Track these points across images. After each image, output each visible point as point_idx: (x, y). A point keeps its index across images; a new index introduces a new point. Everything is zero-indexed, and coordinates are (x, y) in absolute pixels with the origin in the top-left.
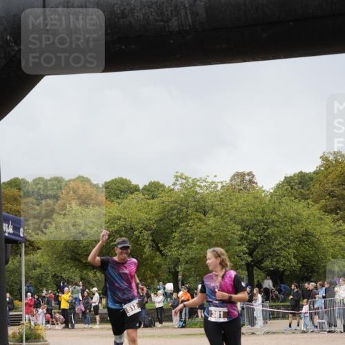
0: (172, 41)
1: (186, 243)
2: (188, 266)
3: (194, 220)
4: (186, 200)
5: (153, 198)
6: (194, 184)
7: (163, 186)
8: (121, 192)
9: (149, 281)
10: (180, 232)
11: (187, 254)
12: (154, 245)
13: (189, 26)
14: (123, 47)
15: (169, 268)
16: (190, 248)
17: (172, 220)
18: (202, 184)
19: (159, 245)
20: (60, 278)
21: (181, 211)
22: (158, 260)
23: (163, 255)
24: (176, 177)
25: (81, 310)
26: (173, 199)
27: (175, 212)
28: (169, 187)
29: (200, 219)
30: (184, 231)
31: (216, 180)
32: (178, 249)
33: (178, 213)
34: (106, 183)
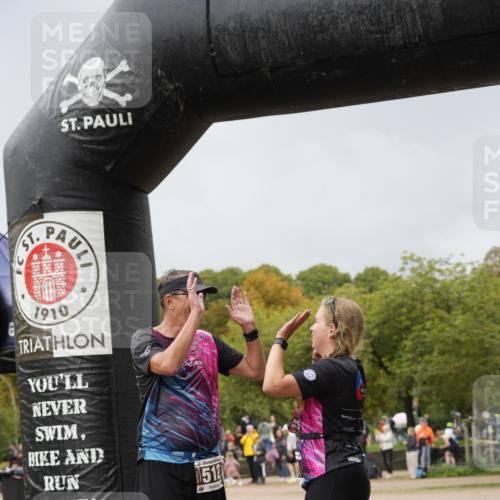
0: (394, 61)
1: (422, 354)
2: (427, 388)
3: (433, 320)
4: (420, 292)
5: (371, 291)
6: (432, 268)
7: (384, 273)
8: (324, 283)
9: (370, 412)
10: (413, 339)
11: (425, 370)
12: (376, 360)
13: (420, 36)
14: (324, 74)
15: (399, 393)
16: (429, 362)
17: (400, 322)
18: (443, 268)
19: (383, 359)
20: (241, 412)
21: (414, 308)
22: (383, 381)
23: (389, 373)
24: (404, 258)
25: (274, 457)
26: (400, 291)
27: (404, 310)
28: (394, 274)
29: (442, 319)
30: (418, 336)
31: (463, 260)
32: (411, 364)
33: (409, 311)
34: (302, 273)
